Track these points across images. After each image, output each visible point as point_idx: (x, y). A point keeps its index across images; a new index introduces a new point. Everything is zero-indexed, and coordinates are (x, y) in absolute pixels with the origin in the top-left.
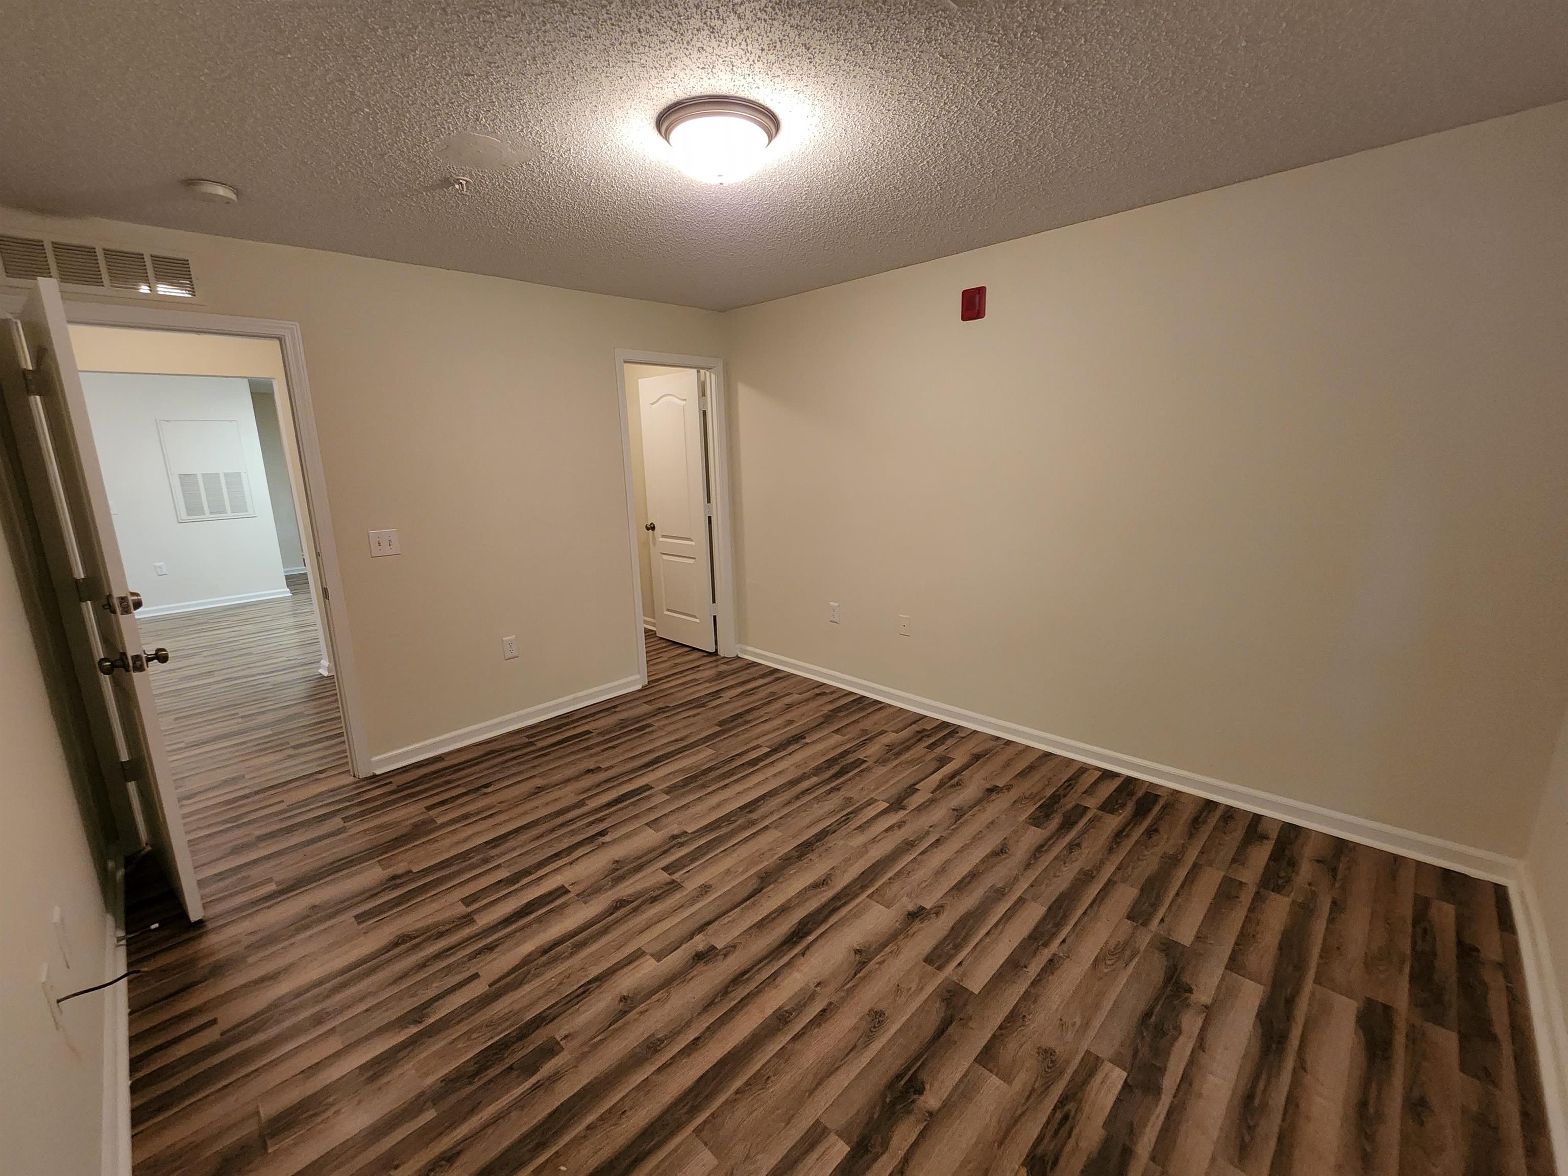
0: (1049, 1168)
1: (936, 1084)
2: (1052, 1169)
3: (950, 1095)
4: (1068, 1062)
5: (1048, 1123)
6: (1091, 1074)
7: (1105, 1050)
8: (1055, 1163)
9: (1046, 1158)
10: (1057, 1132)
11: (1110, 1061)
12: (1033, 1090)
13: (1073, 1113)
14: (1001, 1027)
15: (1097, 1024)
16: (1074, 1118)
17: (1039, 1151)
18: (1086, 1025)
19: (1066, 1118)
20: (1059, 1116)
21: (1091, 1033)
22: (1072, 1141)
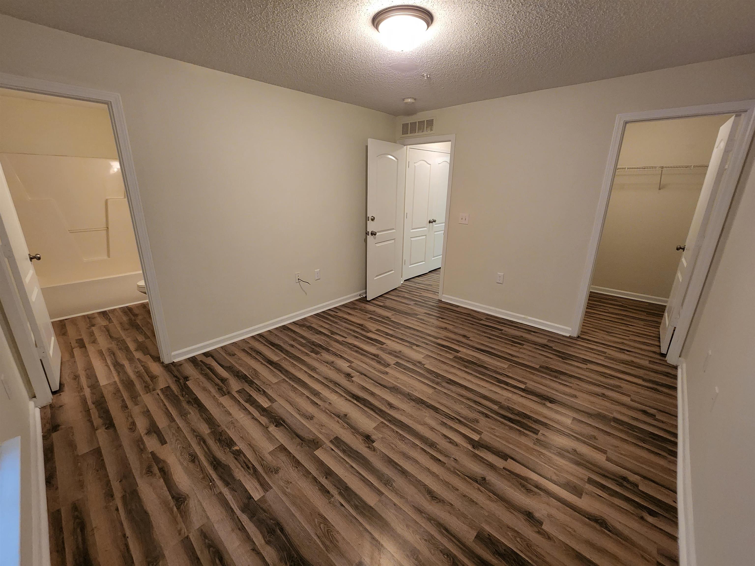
0: (236, 456)
1: (277, 431)
2: (235, 457)
3: (271, 434)
4: (270, 477)
5: (250, 461)
6: (261, 485)
7: (270, 496)
8: (236, 459)
9: (238, 456)
10: (245, 463)
11: (264, 496)
12: (263, 460)
13: (249, 470)
14: (294, 457)
15: (284, 498)
16: (247, 470)
17: (242, 455)
18: (285, 493)
19: (248, 468)
20: (250, 465)
21: (280, 494)
22: (240, 466)
